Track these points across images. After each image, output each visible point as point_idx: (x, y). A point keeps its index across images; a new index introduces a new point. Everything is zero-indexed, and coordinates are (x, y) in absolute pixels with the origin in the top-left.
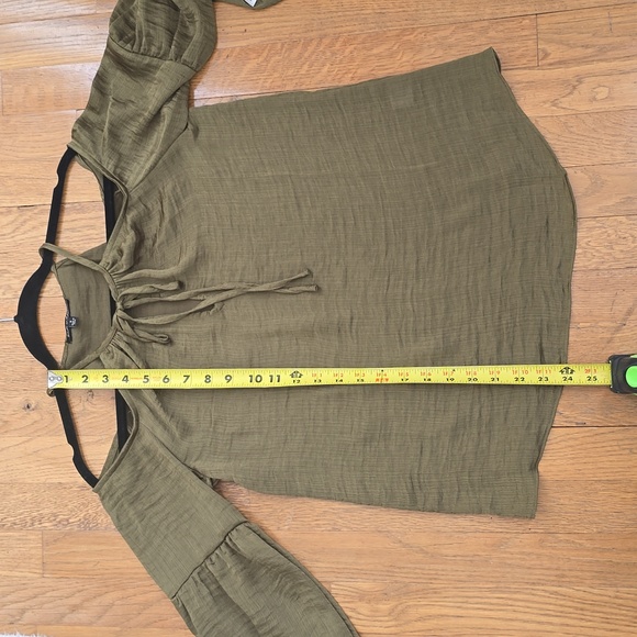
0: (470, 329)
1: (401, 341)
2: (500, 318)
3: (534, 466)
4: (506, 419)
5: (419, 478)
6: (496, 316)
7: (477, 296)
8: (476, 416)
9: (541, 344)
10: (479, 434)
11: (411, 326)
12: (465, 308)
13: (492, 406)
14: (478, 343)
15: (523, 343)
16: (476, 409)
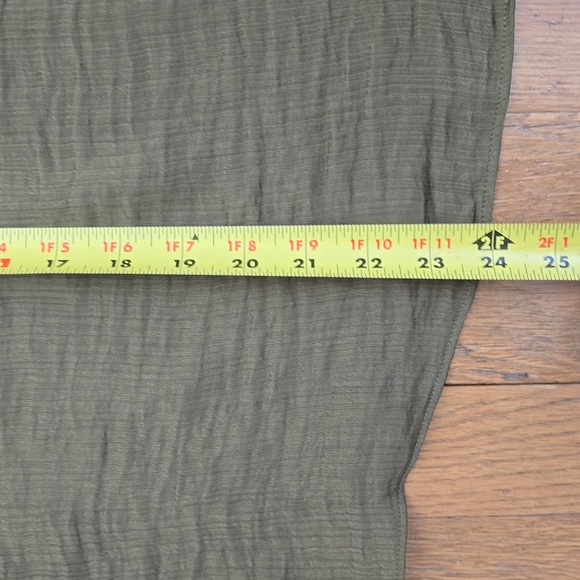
0: (239, 125)
1: (46, 152)
2: (322, 94)
3: (395, 488)
4: (327, 366)
5: (96, 522)
6: (313, 87)
7: (263, 30)
8: (251, 360)
9: (427, 170)
10: (258, 405)
11: (74, 108)
12: (228, 63)
13: (295, 332)
14: (261, 162)
15: (382, 165)
16: (252, 340)
